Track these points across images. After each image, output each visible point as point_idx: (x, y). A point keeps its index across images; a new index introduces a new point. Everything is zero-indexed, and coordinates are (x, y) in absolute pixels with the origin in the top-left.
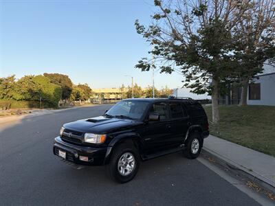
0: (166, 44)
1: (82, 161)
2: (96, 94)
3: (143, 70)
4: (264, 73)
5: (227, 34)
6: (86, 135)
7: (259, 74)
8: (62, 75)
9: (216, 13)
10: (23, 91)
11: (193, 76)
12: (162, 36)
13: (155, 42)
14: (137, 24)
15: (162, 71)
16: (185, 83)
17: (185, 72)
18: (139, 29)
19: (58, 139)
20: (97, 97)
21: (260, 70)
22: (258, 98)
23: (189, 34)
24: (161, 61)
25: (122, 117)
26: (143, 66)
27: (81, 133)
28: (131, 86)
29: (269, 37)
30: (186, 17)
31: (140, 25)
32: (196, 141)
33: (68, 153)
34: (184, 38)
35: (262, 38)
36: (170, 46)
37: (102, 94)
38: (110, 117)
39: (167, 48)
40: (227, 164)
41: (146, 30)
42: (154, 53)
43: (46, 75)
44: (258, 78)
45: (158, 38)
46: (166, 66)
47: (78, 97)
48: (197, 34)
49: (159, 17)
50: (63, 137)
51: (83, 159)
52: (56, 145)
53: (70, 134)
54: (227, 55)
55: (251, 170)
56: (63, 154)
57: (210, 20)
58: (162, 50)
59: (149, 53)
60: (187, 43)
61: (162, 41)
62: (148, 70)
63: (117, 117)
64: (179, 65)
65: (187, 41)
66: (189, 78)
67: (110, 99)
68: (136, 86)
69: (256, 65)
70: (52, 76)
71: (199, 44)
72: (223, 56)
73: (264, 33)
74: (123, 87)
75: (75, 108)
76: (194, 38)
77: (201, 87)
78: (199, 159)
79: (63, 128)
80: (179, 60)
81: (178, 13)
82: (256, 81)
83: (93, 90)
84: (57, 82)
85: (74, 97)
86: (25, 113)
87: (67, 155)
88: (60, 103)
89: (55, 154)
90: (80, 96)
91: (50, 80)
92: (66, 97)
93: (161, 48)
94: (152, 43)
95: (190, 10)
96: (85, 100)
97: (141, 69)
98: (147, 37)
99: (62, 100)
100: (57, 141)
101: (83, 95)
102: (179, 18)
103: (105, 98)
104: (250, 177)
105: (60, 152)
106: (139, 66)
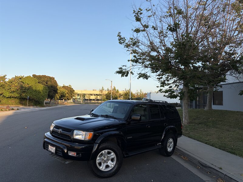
0: (143, 54)
1: (70, 156)
2: (78, 95)
3: (122, 76)
4: (227, 83)
5: (196, 48)
6: (75, 132)
7: (222, 83)
8: (49, 77)
9: (187, 30)
10: (12, 90)
11: (166, 82)
12: (140, 47)
13: (135, 52)
14: (119, 36)
15: (139, 77)
16: (159, 89)
17: (159, 79)
18: (121, 40)
19: (48, 134)
20: (79, 97)
21: (224, 80)
22: (221, 104)
23: (164, 46)
24: (139, 69)
25: (107, 117)
26: (123, 73)
27: (70, 130)
28: (110, 89)
29: (231, 52)
30: (161, 32)
31: (122, 37)
32: (171, 140)
33: (57, 148)
34: (159, 50)
35: (226, 52)
36: (147, 56)
37: (84, 95)
38: (96, 116)
39: (144, 57)
40: (199, 162)
41: (127, 41)
42: (133, 61)
43: (34, 76)
44: (221, 87)
45: (137, 49)
46: (143, 72)
47: (62, 97)
48: (171, 47)
49: (139, 31)
50: (53, 133)
51: (71, 154)
52: (46, 140)
53: (60, 131)
54: (196, 65)
55: (221, 169)
56: (52, 149)
57: (182, 36)
58: (140, 59)
59: (129, 61)
60: (162, 54)
61: (141, 51)
62: (127, 76)
63: (102, 116)
64: (154, 72)
65: (162, 52)
66: (163, 84)
67: (91, 100)
68: (114, 89)
69: (220, 75)
70: (39, 77)
71: (172, 55)
72: (193, 66)
73: (227, 49)
74: (103, 89)
75: (60, 106)
76: (168, 50)
77: (173, 92)
78: (173, 157)
79: (53, 125)
80: (155, 69)
81: (154, 28)
82: (219, 89)
83: (76, 91)
84: (44, 83)
85: (58, 97)
86: (13, 109)
87: (56, 150)
88: (45, 101)
89: (44, 149)
90: (64, 96)
91: (38, 81)
92: (51, 97)
93: (139, 57)
94: (132, 53)
95: (165, 26)
96: (68, 99)
97: (120, 75)
98: (127, 47)
99: (48, 99)
100: (47, 136)
101: (67, 95)
102: (156, 33)
103: (86, 98)
104: (220, 174)
105: (50, 146)
106: (119, 72)
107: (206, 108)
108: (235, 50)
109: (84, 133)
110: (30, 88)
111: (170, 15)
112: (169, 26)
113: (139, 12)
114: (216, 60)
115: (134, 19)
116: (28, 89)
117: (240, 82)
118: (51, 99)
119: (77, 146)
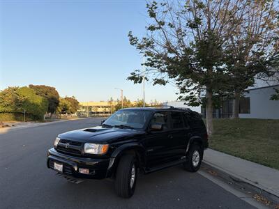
0: (159, 56)
1: (82, 174)
2: (83, 107)
3: (135, 82)
5: (219, 48)
6: (86, 145)
7: (249, 88)
9: (209, 27)
10: (6, 103)
11: (186, 88)
13: (149, 54)
14: (130, 35)
15: (155, 83)
16: (178, 96)
17: (179, 84)
18: (133, 40)
19: (53, 150)
20: (84, 110)
21: (252, 84)
23: (183, 46)
24: (154, 73)
25: (122, 127)
26: (136, 79)
27: (80, 143)
28: (120, 100)
29: (259, 52)
30: (179, 30)
31: (134, 37)
32: (196, 153)
33: (65, 165)
34: (178, 50)
35: (253, 52)
36: (163, 59)
37: (90, 108)
38: (109, 127)
39: (160, 60)
40: (231, 177)
41: (139, 42)
42: (147, 64)
43: (31, 86)
44: (248, 93)
45: (151, 50)
46: (159, 78)
47: (65, 110)
50: (58, 148)
51: (83, 171)
52: (50, 156)
53: (67, 145)
55: (257, 183)
56: (59, 167)
57: (204, 33)
58: (156, 62)
59: (142, 65)
60: (181, 55)
61: (156, 53)
62: (140, 82)
63: (116, 127)
64: (171, 78)
65: (181, 52)
66: (183, 90)
67: (98, 113)
68: (125, 99)
70: (38, 88)
71: (193, 57)
72: (217, 69)
73: (255, 48)
74: (112, 100)
75: (62, 121)
76: (188, 51)
77: (195, 99)
78: (199, 172)
79: (58, 139)
80: (173, 73)
81: (171, 26)
82: (246, 95)
83: (80, 104)
84: (43, 94)
85: (60, 110)
86: (7, 126)
87: (64, 168)
88: (45, 116)
89: (49, 167)
90: (67, 109)
91: (35, 92)
92: (52, 110)
93: (154, 60)
94: (145, 55)
95: (184, 23)
96: (72, 113)
97: (133, 81)
98: (140, 48)
99: (48, 113)
100: (51, 153)
101: (70, 108)
102: (173, 31)
103: (93, 111)
104: (257, 190)
105: (55, 164)
106: (131, 78)
107: (232, 118)
108: (263, 49)
109: (97, 146)
110: (26, 101)
111: (189, 10)
112: (189, 22)
113: (153, 5)
114: (243, 61)
115: (148, 14)
116: (25, 102)
117: (270, 87)
118: (52, 113)
119: (89, 162)
